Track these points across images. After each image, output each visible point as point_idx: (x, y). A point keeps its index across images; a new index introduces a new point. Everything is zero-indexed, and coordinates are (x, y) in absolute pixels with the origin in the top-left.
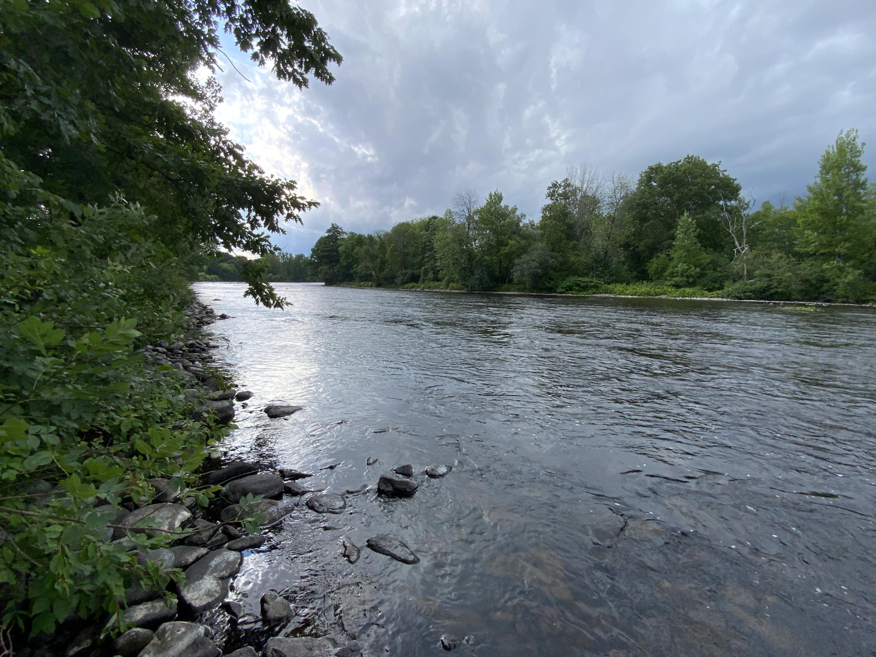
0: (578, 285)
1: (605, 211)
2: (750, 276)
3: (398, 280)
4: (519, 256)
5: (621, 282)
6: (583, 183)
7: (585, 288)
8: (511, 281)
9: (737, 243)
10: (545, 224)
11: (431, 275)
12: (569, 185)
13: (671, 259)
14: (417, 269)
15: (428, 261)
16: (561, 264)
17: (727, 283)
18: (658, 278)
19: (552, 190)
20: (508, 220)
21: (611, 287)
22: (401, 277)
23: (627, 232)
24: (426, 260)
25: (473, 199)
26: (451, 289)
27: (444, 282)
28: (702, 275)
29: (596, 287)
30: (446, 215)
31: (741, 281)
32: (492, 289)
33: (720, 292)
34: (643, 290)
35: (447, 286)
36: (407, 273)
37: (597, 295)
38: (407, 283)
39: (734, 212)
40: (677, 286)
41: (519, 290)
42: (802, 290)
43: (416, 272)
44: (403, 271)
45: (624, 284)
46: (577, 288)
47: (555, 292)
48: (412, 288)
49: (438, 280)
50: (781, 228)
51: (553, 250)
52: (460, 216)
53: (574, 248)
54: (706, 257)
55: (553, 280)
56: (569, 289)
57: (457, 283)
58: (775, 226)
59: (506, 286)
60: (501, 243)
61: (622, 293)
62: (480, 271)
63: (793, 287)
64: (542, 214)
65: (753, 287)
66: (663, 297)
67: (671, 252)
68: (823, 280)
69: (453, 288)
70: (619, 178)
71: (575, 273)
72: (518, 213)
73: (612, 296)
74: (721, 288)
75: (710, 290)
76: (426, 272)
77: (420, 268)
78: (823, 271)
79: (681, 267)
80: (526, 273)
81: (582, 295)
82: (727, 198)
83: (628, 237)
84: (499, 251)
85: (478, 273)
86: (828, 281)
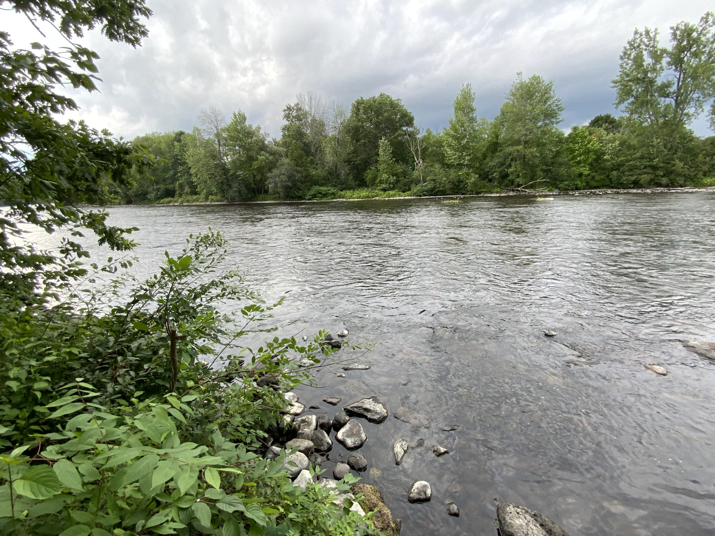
0: (320, 193)
1: (331, 132)
2: (424, 181)
3: (152, 196)
4: (270, 170)
5: (349, 189)
6: (311, 108)
7: (325, 195)
8: (266, 192)
9: (416, 159)
10: (286, 142)
11: (187, 189)
12: (300, 109)
13: (378, 171)
14: (170, 183)
15: (181, 176)
16: (306, 177)
17: (413, 186)
18: (372, 185)
19: (287, 112)
20: (254, 138)
21: (343, 193)
22: (155, 193)
23: (348, 151)
24: (179, 174)
25: (219, 118)
26: (211, 202)
27: (202, 196)
28: (398, 181)
29: (333, 194)
30: (194, 132)
31: (420, 184)
32: (251, 199)
33: (409, 192)
34: (364, 194)
35: (207, 199)
36: (160, 188)
37: (334, 200)
38: (162, 198)
39: (412, 135)
40: (384, 190)
41: (274, 199)
42: (451, 188)
43: (170, 187)
44: (155, 187)
45: (352, 191)
46: (320, 195)
47: (304, 199)
48: (169, 202)
49: (196, 193)
50: (437, 147)
51: (297, 165)
52: (209, 134)
53: (312, 162)
54: (399, 168)
55: (300, 190)
56: (314, 196)
57: (216, 195)
58: (434, 145)
59: (262, 196)
60: (251, 159)
61: (351, 197)
62: (237, 185)
63: (447, 187)
64: (282, 134)
65: (426, 188)
66: (377, 198)
67: (378, 165)
68: (460, 182)
69: (212, 200)
70: (338, 107)
71: (316, 183)
72: (262, 132)
73: (344, 200)
74: (409, 190)
75: (404, 192)
76: (181, 186)
77: (173, 183)
78: (459, 176)
79: (385, 176)
80: (279, 185)
81: (324, 200)
82: (407, 125)
83: (349, 154)
84: (251, 166)
85: (235, 186)
86: (462, 182)
